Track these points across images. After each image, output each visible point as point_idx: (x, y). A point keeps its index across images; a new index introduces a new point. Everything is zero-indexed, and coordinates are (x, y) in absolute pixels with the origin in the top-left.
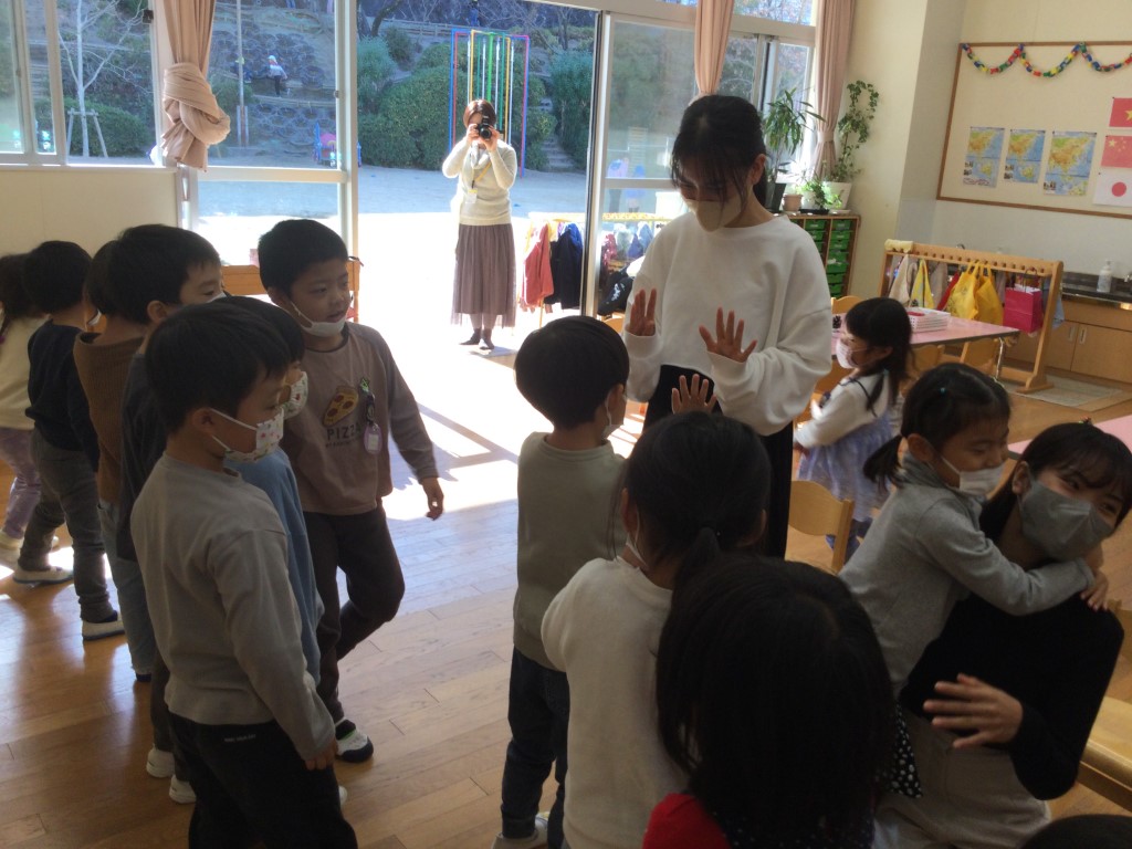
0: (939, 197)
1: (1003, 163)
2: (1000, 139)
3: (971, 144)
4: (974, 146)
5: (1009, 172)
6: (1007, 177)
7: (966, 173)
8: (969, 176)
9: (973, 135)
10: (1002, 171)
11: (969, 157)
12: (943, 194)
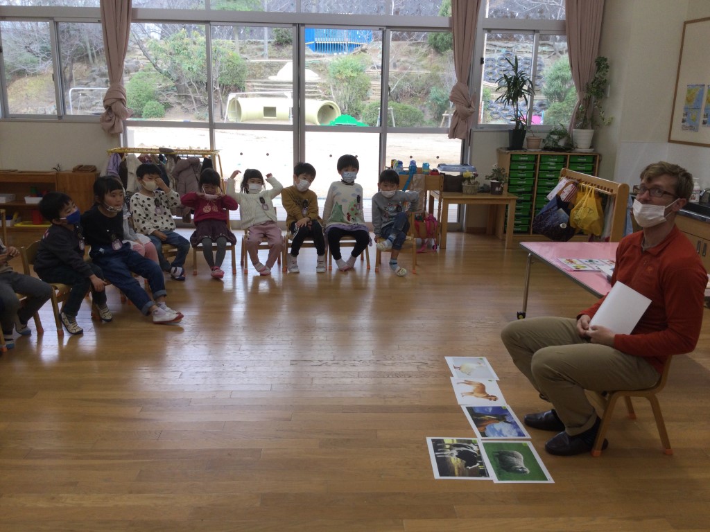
0: (670, 141)
1: (703, 112)
2: (701, 93)
3: (687, 98)
4: (688, 100)
5: (706, 119)
6: (704, 123)
7: (684, 121)
8: (685, 124)
9: (689, 91)
10: (702, 119)
11: (686, 108)
12: (672, 138)
